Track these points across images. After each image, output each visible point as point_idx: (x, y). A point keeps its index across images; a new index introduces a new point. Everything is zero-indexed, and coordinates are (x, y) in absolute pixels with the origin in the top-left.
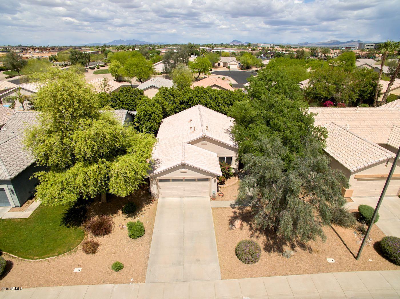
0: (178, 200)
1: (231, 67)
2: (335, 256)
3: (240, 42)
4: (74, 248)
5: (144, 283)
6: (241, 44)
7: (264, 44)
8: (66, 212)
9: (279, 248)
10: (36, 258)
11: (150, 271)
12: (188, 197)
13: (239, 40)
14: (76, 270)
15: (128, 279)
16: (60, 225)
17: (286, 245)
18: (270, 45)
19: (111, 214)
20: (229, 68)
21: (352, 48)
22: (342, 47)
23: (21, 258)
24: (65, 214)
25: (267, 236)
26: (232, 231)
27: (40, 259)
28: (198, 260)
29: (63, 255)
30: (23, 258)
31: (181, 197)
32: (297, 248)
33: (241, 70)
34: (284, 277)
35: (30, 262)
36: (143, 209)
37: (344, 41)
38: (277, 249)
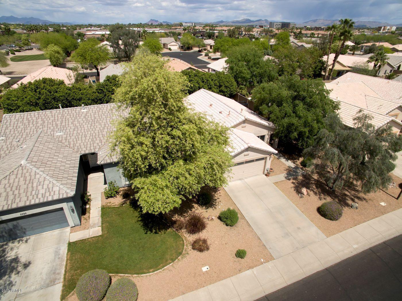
0: (239, 182)
1: (172, 48)
2: (383, 201)
3: (157, 21)
4: (182, 251)
5: (274, 259)
6: (160, 23)
7: (185, 23)
8: (140, 219)
9: (346, 203)
10: (151, 270)
11: (270, 248)
12: (246, 178)
13: (156, 20)
14: (205, 269)
15: (259, 261)
16: (146, 233)
17: (348, 200)
18: (191, 24)
19: (189, 210)
20: (170, 49)
21: (264, 26)
22: (256, 26)
23: (135, 275)
24: (140, 221)
25: (330, 196)
26: (303, 198)
27: (157, 270)
28: (299, 228)
29: (177, 260)
30: (138, 274)
31: (240, 179)
32: (356, 200)
33: (183, 51)
34: (365, 224)
35: (150, 276)
36: (216, 198)
37: (255, 20)
38: (345, 205)
